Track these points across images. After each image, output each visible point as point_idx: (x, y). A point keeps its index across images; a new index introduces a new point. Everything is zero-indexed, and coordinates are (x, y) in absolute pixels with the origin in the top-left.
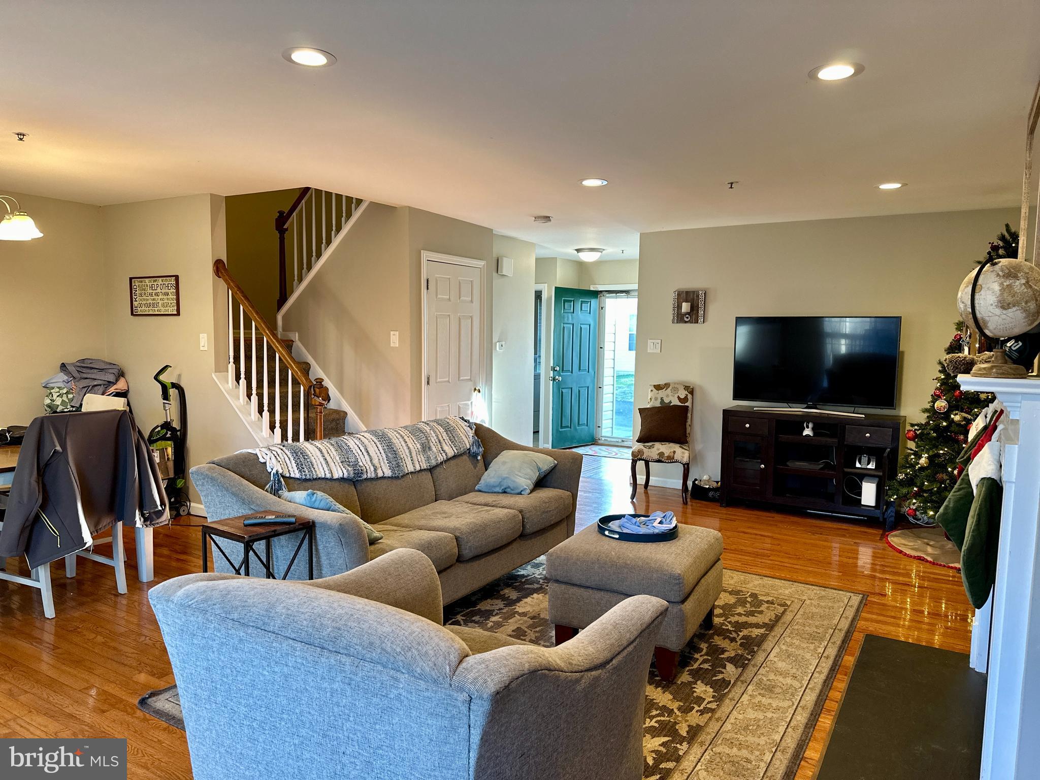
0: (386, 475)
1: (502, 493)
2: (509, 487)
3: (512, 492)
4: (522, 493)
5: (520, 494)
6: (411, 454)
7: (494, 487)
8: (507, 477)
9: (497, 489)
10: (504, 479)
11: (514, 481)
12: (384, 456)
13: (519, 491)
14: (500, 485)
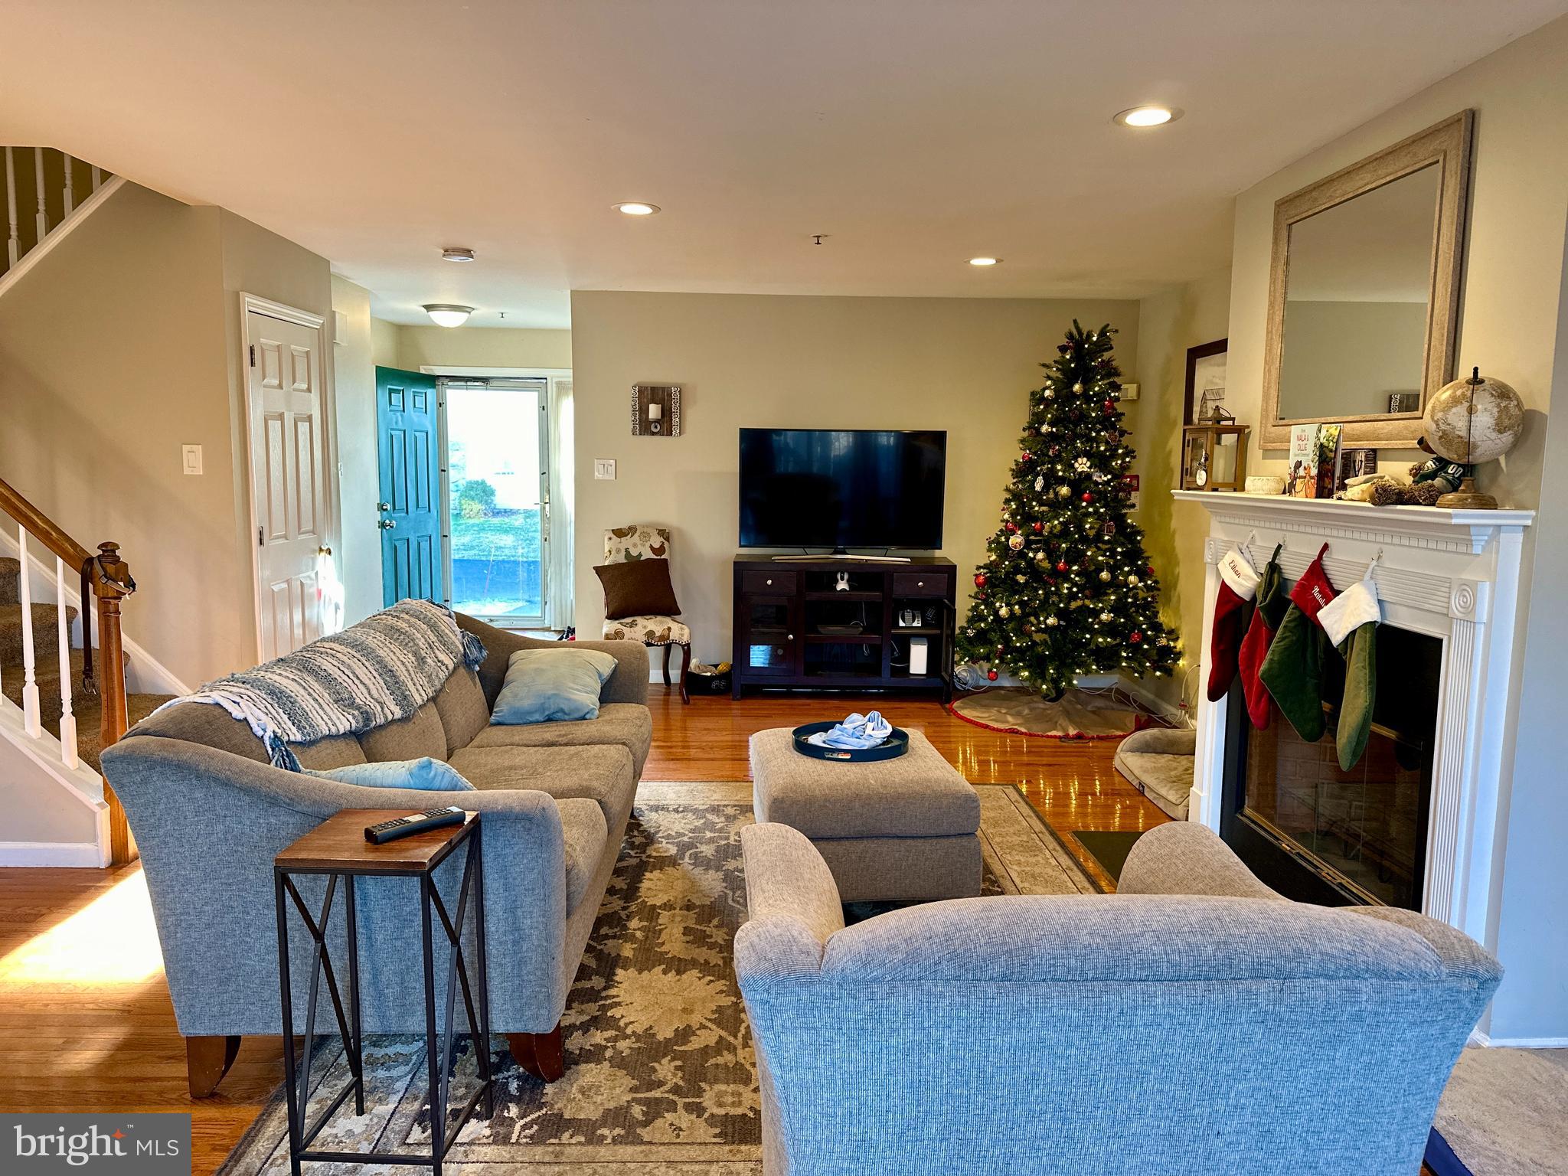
0: (396, 717)
1: (544, 721)
2: (562, 711)
3: (567, 717)
4: (587, 716)
5: (583, 718)
6: (410, 674)
7: (530, 713)
8: (555, 694)
9: (537, 717)
10: (549, 698)
11: (569, 700)
12: (382, 682)
13: (581, 714)
14: (542, 708)
